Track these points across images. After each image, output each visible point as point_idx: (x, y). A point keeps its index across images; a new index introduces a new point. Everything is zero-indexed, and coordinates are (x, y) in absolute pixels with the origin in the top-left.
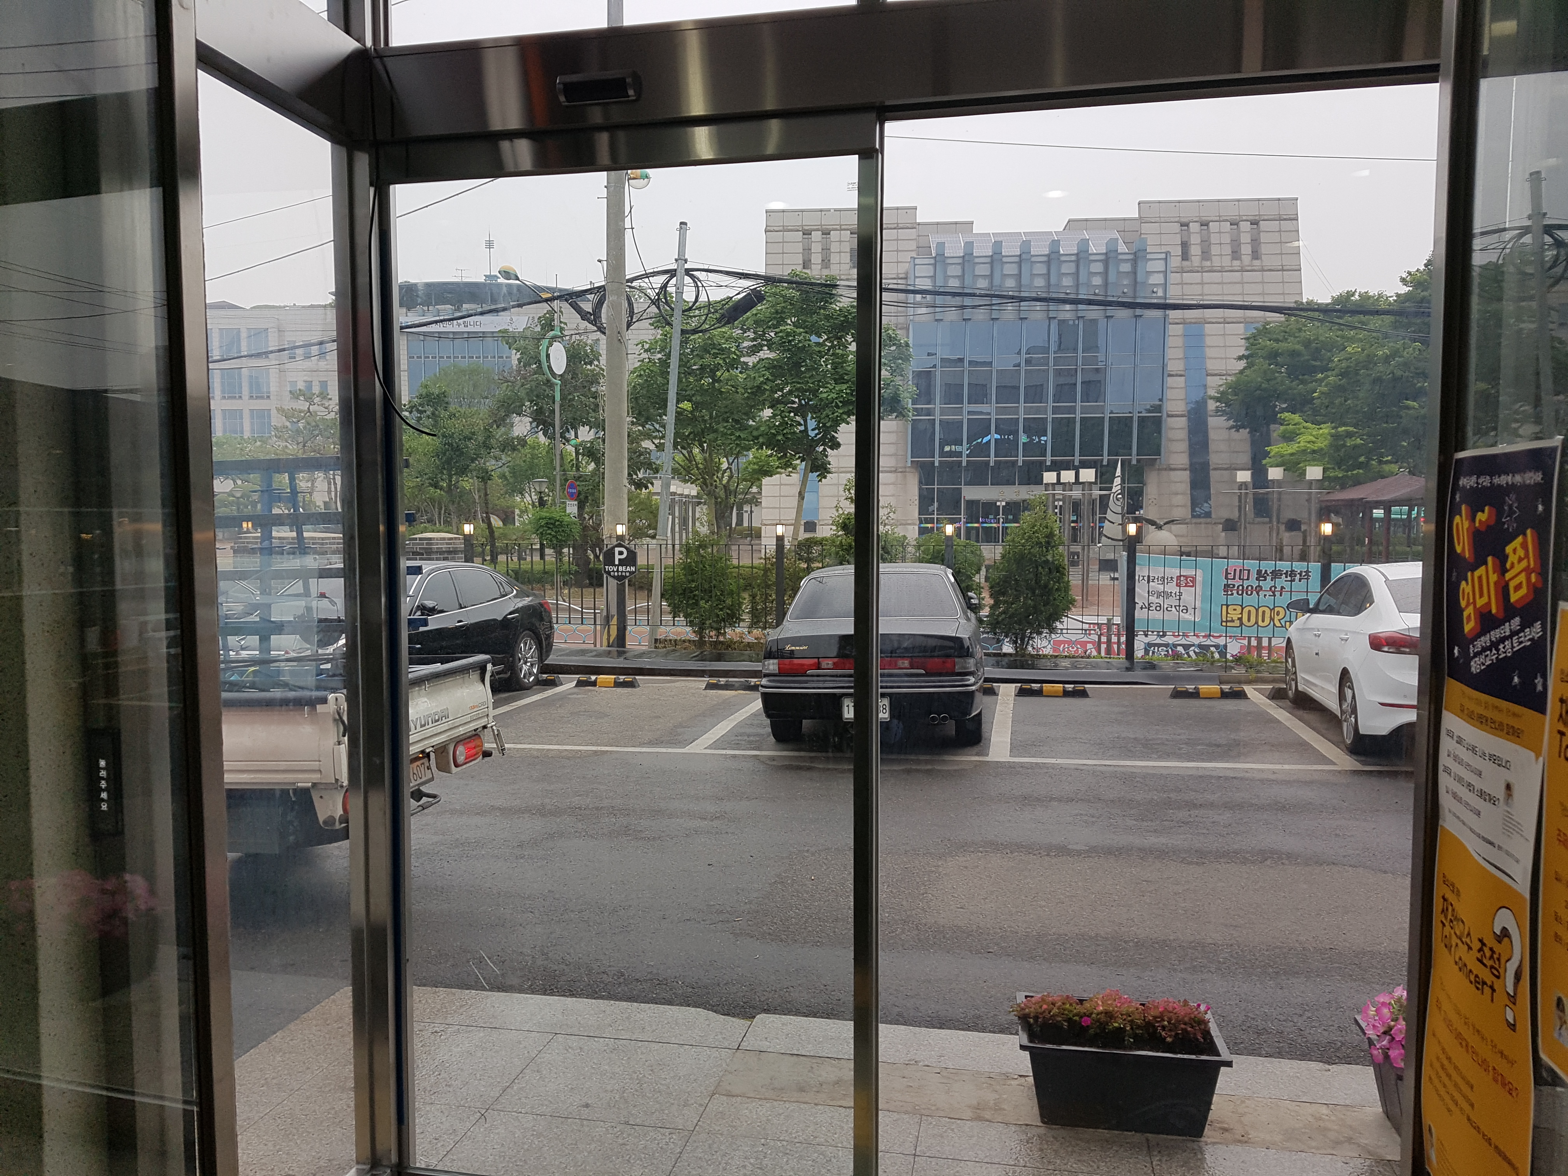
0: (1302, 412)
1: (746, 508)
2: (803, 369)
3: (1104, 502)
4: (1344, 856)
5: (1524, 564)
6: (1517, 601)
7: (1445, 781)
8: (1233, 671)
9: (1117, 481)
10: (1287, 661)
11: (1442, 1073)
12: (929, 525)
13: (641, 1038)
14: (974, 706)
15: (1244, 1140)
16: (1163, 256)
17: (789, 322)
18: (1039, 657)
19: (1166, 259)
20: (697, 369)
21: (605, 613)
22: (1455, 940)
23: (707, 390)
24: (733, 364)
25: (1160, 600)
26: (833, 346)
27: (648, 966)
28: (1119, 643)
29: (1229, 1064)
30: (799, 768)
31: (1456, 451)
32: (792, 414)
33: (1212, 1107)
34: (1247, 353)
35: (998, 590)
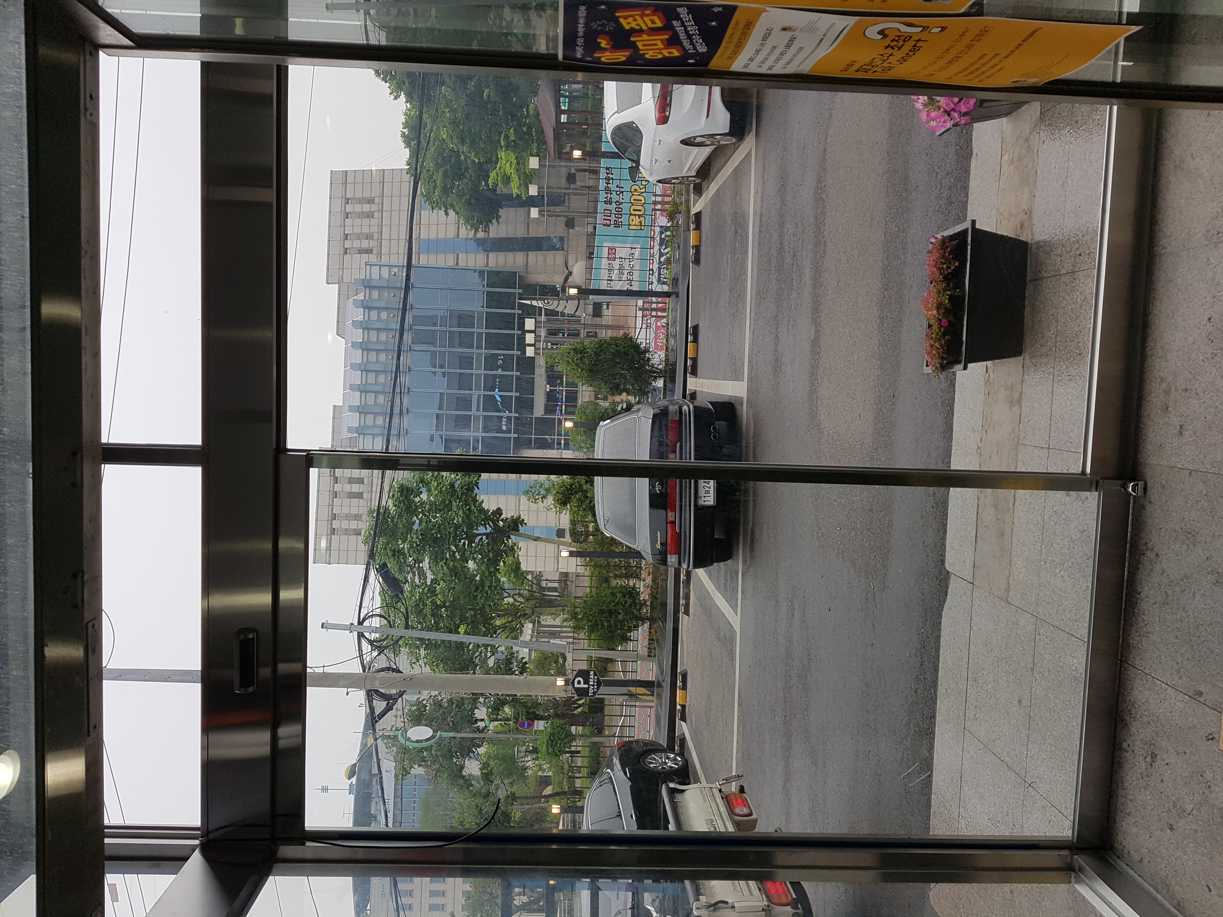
0: (488, 171)
1: (544, 584)
2: (439, 536)
3: (551, 313)
4: (819, 143)
5: (637, 17)
6: (662, 22)
7: (778, 70)
8: (680, 222)
9: (534, 303)
10: (674, 183)
11: (976, 74)
12: (563, 442)
13: (966, 660)
14: (706, 406)
15: (1029, 213)
16: (368, 267)
17: (402, 546)
18: (667, 360)
19: (371, 265)
20: (434, 620)
21: (627, 697)
22: (886, 64)
23: (451, 612)
24: (432, 591)
25: (626, 272)
26: (422, 512)
27: (910, 656)
28: (657, 303)
29: (974, 222)
30: (752, 541)
31: (557, 59)
32: (473, 545)
33: (1006, 234)
34: (443, 209)
35: (617, 389)
